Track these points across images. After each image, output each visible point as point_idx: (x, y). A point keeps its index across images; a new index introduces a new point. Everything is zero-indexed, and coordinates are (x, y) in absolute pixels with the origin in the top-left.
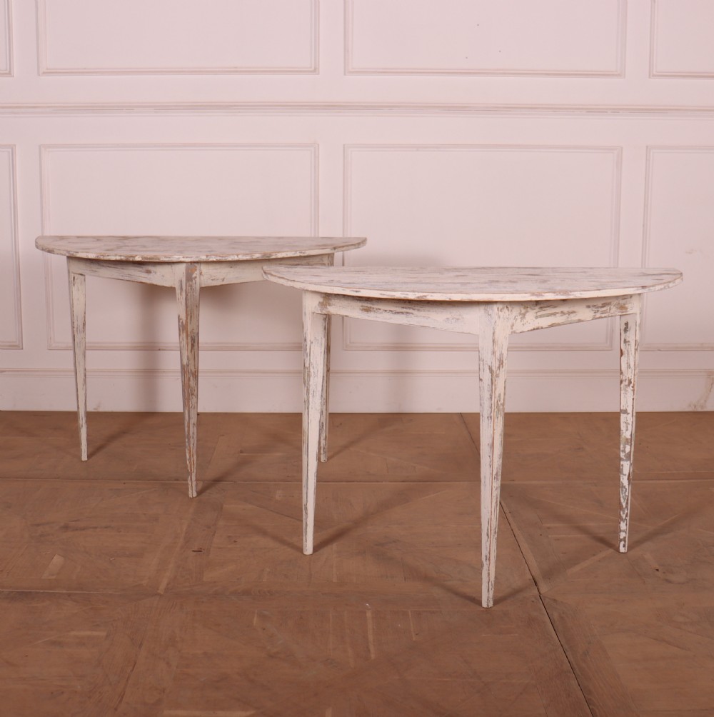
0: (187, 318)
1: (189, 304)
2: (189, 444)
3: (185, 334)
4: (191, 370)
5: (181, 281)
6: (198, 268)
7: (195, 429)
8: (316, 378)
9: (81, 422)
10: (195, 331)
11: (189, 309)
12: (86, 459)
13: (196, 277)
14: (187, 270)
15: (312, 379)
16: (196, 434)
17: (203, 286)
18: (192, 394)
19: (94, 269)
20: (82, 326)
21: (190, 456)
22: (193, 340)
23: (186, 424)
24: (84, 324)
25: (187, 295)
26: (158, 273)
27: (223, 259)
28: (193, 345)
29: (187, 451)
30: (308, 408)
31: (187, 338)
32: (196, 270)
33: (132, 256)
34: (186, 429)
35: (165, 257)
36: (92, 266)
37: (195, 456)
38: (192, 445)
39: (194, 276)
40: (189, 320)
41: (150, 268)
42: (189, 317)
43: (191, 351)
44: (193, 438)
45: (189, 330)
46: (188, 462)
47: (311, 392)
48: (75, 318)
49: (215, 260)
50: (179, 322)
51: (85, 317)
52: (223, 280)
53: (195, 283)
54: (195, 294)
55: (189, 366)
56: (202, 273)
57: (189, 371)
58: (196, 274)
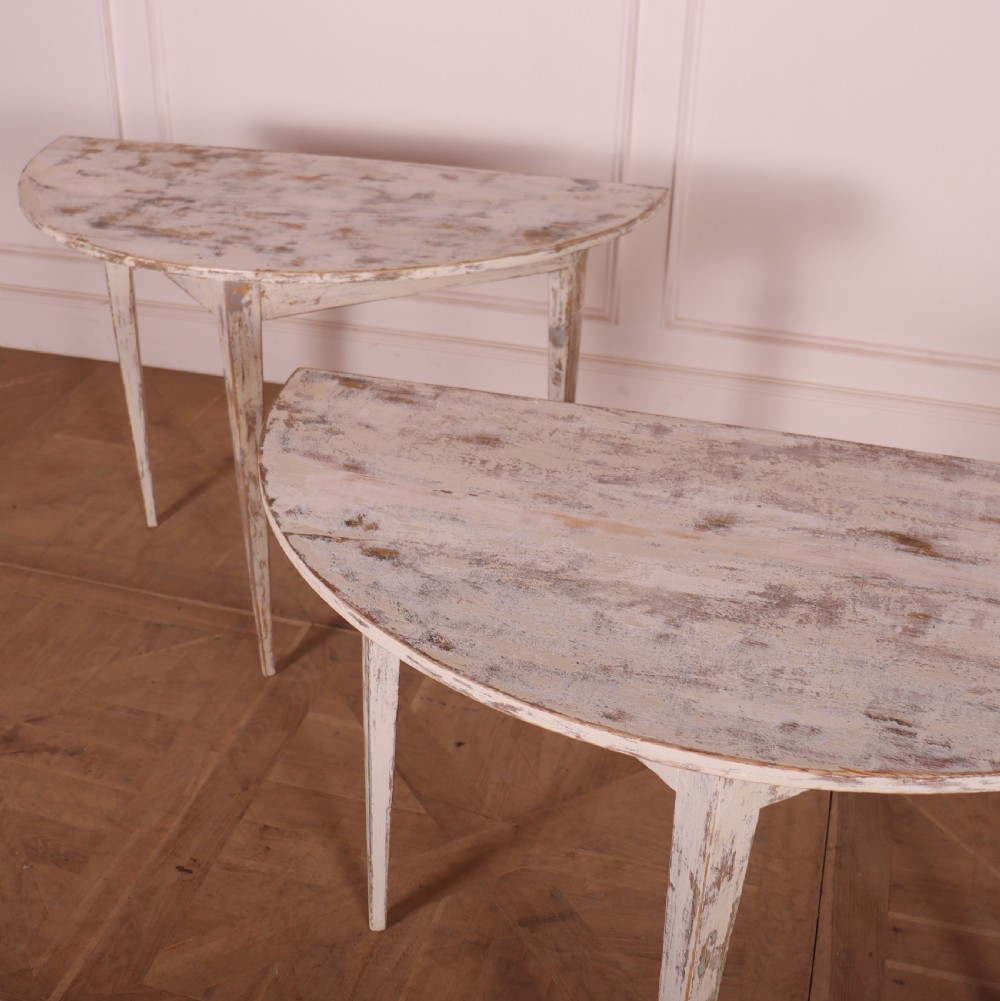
0: (233, 380)
1: (237, 353)
4: (250, 474)
5: (221, 309)
6: (255, 283)
10: (255, 402)
11: (238, 364)
13: (250, 303)
14: (229, 290)
17: (269, 317)
18: (256, 514)
21: (258, 614)
22: (251, 419)
25: (230, 339)
28: (251, 429)
31: (237, 418)
32: (249, 288)
33: (118, 256)
37: (268, 613)
38: (259, 598)
39: (246, 299)
40: (238, 385)
42: (239, 379)
43: (248, 440)
44: (262, 585)
45: (241, 402)
52: (317, 301)
53: (250, 314)
54: (249, 334)
55: (246, 465)
56: (264, 292)
57: (247, 474)
58: (250, 296)
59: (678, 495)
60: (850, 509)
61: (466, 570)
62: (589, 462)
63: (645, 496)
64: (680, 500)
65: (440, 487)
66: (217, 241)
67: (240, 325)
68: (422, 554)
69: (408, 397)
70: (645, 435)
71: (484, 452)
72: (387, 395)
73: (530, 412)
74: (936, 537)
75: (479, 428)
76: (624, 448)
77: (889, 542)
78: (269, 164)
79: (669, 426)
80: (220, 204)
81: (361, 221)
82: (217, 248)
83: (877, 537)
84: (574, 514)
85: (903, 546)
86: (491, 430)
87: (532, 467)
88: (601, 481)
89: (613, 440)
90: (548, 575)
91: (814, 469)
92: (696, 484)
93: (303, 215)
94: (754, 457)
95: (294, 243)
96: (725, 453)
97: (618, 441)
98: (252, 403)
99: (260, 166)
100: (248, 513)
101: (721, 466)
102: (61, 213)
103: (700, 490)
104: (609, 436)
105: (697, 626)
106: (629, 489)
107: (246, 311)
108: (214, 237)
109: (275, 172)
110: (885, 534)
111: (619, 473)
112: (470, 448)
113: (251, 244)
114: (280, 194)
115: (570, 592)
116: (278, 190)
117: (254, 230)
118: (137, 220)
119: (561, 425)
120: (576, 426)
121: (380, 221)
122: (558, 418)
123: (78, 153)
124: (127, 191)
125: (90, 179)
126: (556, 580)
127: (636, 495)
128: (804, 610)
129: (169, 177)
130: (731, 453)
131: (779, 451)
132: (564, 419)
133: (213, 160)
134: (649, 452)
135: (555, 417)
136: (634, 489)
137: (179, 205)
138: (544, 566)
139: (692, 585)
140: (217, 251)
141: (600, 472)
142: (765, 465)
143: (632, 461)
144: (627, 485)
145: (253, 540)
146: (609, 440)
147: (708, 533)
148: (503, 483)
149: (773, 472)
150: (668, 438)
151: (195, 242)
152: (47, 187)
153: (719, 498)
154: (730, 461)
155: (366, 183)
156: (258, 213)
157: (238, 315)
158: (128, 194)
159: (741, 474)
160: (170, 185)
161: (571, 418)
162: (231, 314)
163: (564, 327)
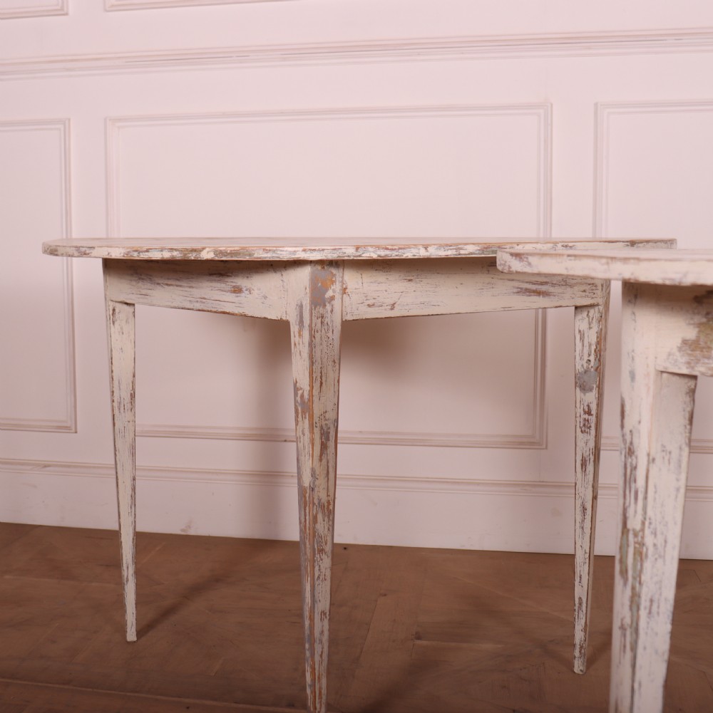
0: (312, 387)
1: (318, 355)
2: (313, 655)
3: (307, 421)
4: (320, 500)
5: (301, 307)
6: (338, 279)
7: (326, 622)
8: (660, 561)
9: (125, 573)
10: (331, 415)
11: (317, 367)
12: (135, 639)
13: (332, 298)
14: (314, 281)
15: (648, 565)
16: (326, 633)
17: (349, 318)
19: (144, 292)
20: (128, 398)
21: (313, 680)
22: (325, 435)
23: (307, 614)
24: (133, 396)
25: (312, 337)
26: (255, 292)
27: (394, 255)
28: (324, 447)
29: (308, 669)
30: (634, 649)
31: (312, 431)
32: (333, 282)
33: (194, 250)
34: (307, 623)
35: (265, 250)
36: (140, 284)
37: (324, 681)
38: (317, 658)
39: (329, 294)
40: (315, 392)
41: (241, 281)
42: (316, 385)
43: (321, 460)
44: (321, 642)
45: (317, 412)
46: (308, 691)
47: (644, 603)
48: (116, 382)
49: (375, 256)
50: (296, 394)
51: (133, 383)
52: (393, 307)
53: (332, 311)
54: (330, 334)
55: (316, 489)
56: (345, 289)
57: (316, 501)
58: (334, 291)
67: (322, 323)
98: (327, 416)
100: (314, 549)
107: (328, 307)
145: (317, 583)
157: (321, 310)
162: (315, 309)
163: (592, 369)
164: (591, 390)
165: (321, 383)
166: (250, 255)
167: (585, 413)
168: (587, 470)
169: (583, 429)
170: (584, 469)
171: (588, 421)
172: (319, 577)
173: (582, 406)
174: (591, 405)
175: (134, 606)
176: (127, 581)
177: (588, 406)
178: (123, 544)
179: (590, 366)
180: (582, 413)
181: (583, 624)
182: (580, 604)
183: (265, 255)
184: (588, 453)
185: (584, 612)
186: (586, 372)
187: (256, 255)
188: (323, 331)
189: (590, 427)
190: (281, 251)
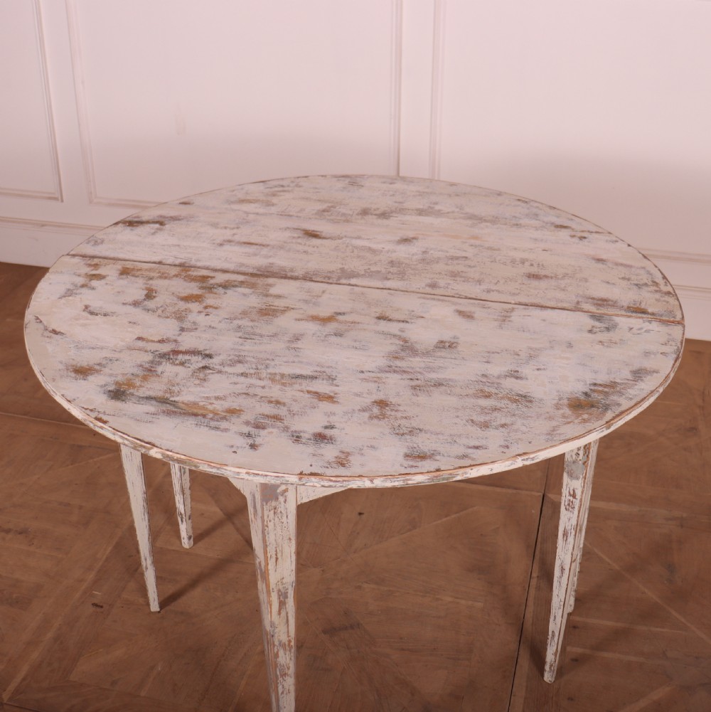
0: (266, 563)
1: (271, 540)
3: (265, 586)
4: (280, 641)
5: (254, 497)
11: (270, 549)
12: (158, 610)
13: (285, 491)
17: (305, 501)
22: (283, 595)
28: (282, 603)
31: (269, 595)
35: (210, 466)
40: (271, 567)
42: (272, 561)
43: (279, 613)
45: (273, 581)
59: (424, 252)
60: (336, 249)
61: (521, 222)
62: (474, 267)
63: (442, 251)
64: (424, 250)
65: (549, 252)
66: (247, 423)
67: (275, 513)
68: (543, 227)
69: (595, 302)
70: (442, 283)
71: (534, 270)
72: (610, 303)
73: (514, 294)
74: (299, 237)
75: (543, 284)
76: (454, 275)
77: (324, 235)
78: (279, 297)
79: (427, 288)
80: (240, 361)
81: (394, 387)
82: (249, 435)
83: (328, 236)
84: (478, 242)
85: (318, 233)
86: (535, 283)
87: (505, 264)
88: (466, 258)
89: (461, 279)
90: (485, 221)
91: (346, 267)
92: (415, 257)
93: (331, 379)
94: (379, 272)
95: (332, 427)
96: (396, 274)
97: (458, 279)
98: (284, 581)
99: (270, 299)
101: (399, 267)
102: (73, 375)
103: (413, 255)
104: (464, 281)
105: (421, 207)
106: (451, 254)
108: (244, 417)
109: (287, 309)
110: (324, 238)
111: (456, 262)
112: (542, 273)
113: (286, 429)
114: (299, 344)
115: (475, 216)
116: (297, 338)
117: (284, 404)
118: (155, 387)
119: (494, 288)
120: (484, 287)
121: (414, 388)
122: (497, 291)
123: (81, 281)
124: (139, 339)
125: (99, 319)
126: (481, 219)
127: (447, 252)
128: (375, 212)
129: (180, 317)
130: (392, 274)
131: (363, 276)
132: (493, 291)
133: (221, 290)
134: (440, 273)
135: (498, 291)
136: (448, 254)
137: (197, 362)
138: (488, 224)
139: (421, 219)
140: (250, 441)
141: (467, 262)
142: (374, 268)
143: (450, 268)
144: (452, 256)
145: (281, 697)
146: (463, 279)
147: (412, 236)
148: (519, 255)
149: (370, 265)
150: (429, 281)
151: (224, 425)
152: (54, 332)
153: (403, 252)
154: (394, 270)
155: (383, 325)
156: (283, 376)
157: (274, 504)
158: (140, 344)
159: (389, 263)
160: (182, 330)
161: (488, 291)
162: (267, 504)
163: (580, 462)
164: (577, 478)
165: (277, 559)
166: (195, 466)
167: (570, 495)
168: (568, 540)
169: (567, 507)
170: (565, 538)
171: (572, 502)
172: (282, 693)
173: (568, 489)
174: (576, 491)
175: (155, 587)
176: (147, 568)
177: (574, 491)
178: (139, 542)
179: (579, 459)
180: (568, 494)
181: (555, 651)
182: (553, 636)
183: (211, 470)
184: (570, 528)
185: (556, 642)
186: (574, 462)
187: (201, 468)
188: (276, 519)
189: (574, 508)
190: (225, 469)
